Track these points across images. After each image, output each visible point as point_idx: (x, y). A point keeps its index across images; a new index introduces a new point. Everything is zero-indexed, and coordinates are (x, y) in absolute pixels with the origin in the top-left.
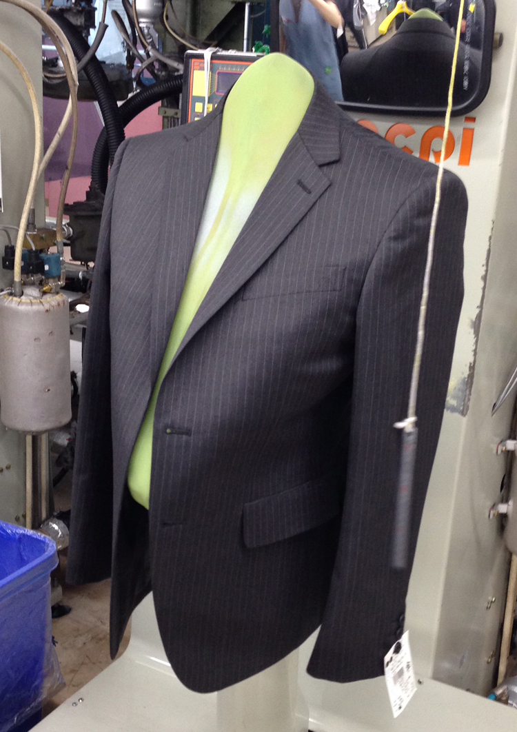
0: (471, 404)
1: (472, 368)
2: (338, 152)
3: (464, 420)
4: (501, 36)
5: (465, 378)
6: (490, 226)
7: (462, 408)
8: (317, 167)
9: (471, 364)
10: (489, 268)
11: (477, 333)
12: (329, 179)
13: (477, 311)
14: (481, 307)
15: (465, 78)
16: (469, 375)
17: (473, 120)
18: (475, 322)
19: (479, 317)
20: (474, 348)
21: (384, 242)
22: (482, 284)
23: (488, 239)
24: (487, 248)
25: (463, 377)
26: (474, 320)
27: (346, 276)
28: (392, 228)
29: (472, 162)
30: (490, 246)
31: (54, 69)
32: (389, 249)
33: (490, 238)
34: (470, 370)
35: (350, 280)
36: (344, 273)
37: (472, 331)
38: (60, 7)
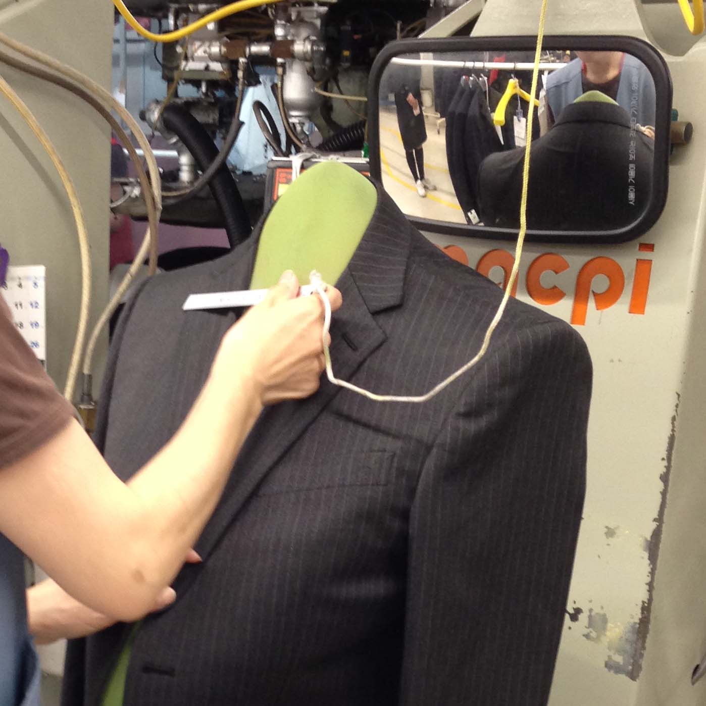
0: (644, 663)
1: (646, 609)
2: (400, 293)
3: (634, 686)
4: (689, 128)
5: (635, 623)
6: (673, 400)
7: (630, 667)
8: (370, 315)
9: (643, 602)
10: (672, 464)
11: (653, 557)
12: (384, 332)
13: (654, 525)
14: (660, 519)
15: (631, 187)
16: (641, 620)
17: (650, 247)
18: (651, 542)
19: (657, 534)
20: (648, 579)
21: (450, 420)
22: (661, 486)
23: (670, 421)
24: (669, 433)
25: (632, 621)
26: (649, 539)
27: (395, 465)
28: (463, 402)
29: (648, 308)
30: (673, 430)
31: (173, 185)
32: (457, 429)
33: (674, 419)
34: (642, 613)
35: (401, 472)
36: (392, 461)
37: (646, 555)
38: (185, 100)
